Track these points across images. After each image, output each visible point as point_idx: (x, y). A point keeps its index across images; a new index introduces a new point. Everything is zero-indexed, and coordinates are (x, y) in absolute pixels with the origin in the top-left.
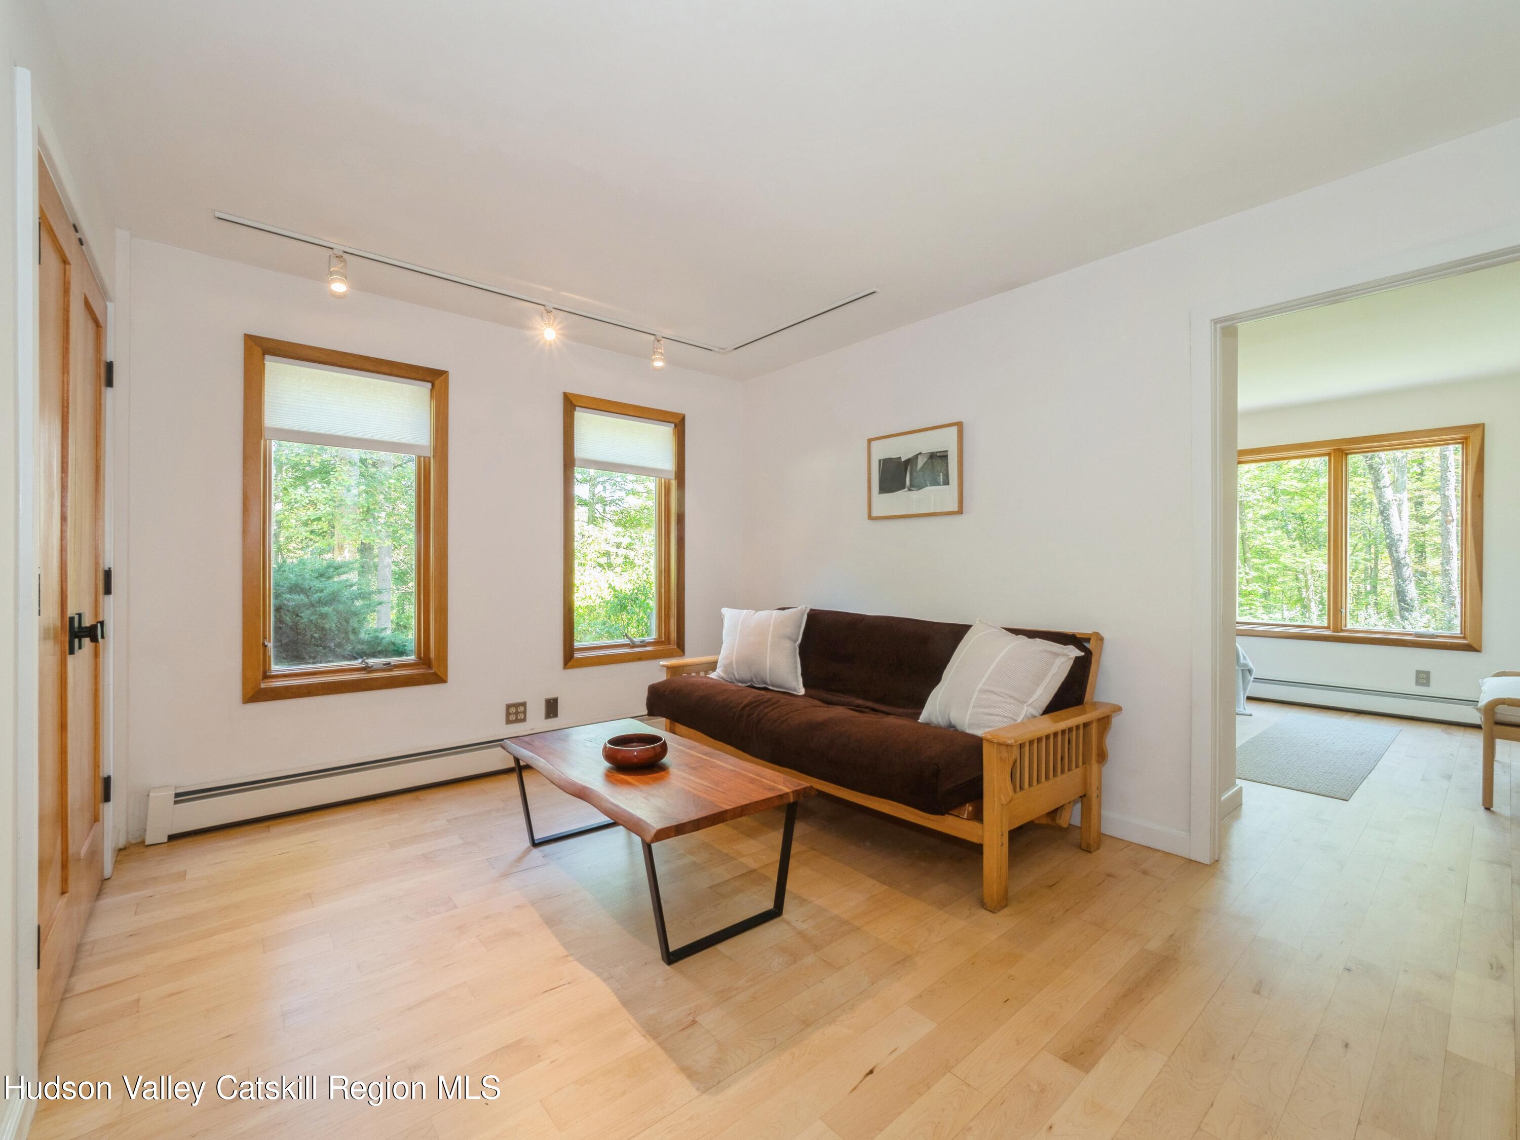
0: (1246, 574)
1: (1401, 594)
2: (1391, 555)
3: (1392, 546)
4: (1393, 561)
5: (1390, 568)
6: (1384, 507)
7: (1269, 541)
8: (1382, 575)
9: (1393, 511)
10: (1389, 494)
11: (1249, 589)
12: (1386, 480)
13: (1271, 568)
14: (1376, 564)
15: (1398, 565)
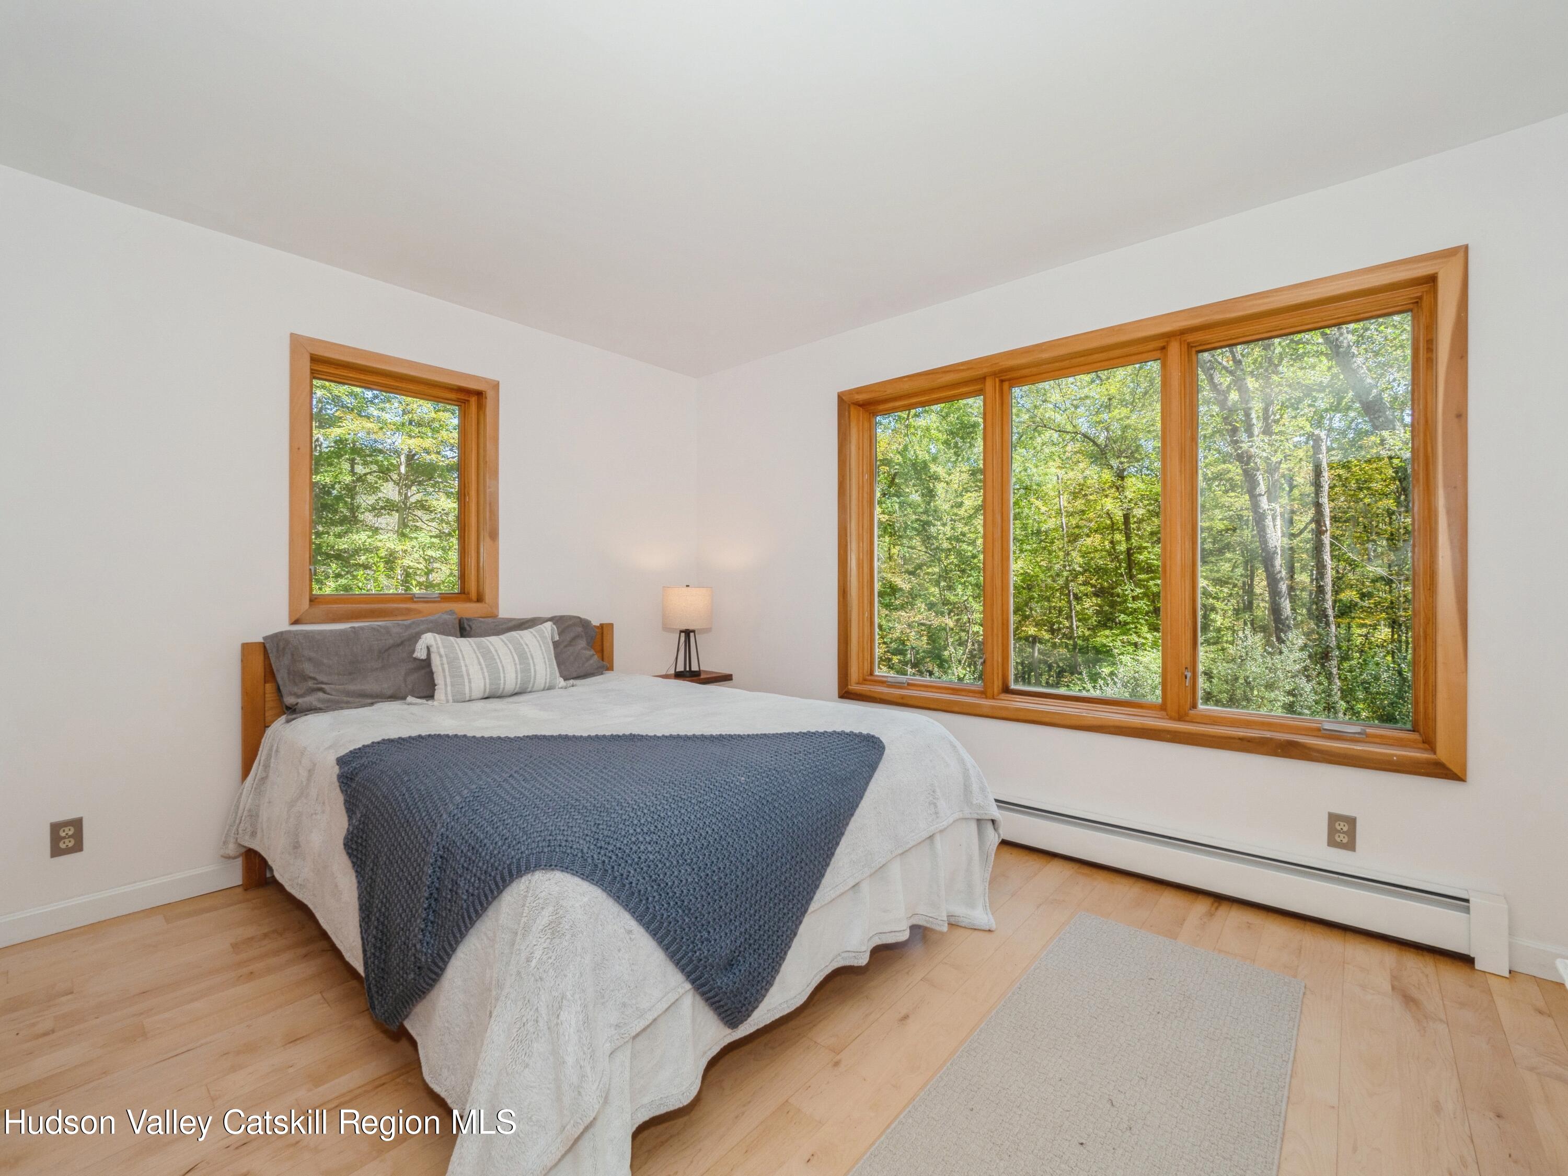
0: (1132, 591)
1: (1276, 610)
2: (1267, 570)
3: (1268, 562)
4: (1268, 578)
5: (1265, 583)
6: (1260, 518)
7: (1153, 557)
8: (1258, 590)
9: (1269, 522)
10: (1264, 503)
11: (1134, 606)
12: (1262, 488)
13: (1155, 585)
14: (1252, 580)
15: (1273, 582)
